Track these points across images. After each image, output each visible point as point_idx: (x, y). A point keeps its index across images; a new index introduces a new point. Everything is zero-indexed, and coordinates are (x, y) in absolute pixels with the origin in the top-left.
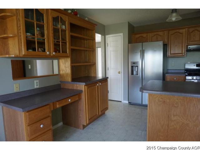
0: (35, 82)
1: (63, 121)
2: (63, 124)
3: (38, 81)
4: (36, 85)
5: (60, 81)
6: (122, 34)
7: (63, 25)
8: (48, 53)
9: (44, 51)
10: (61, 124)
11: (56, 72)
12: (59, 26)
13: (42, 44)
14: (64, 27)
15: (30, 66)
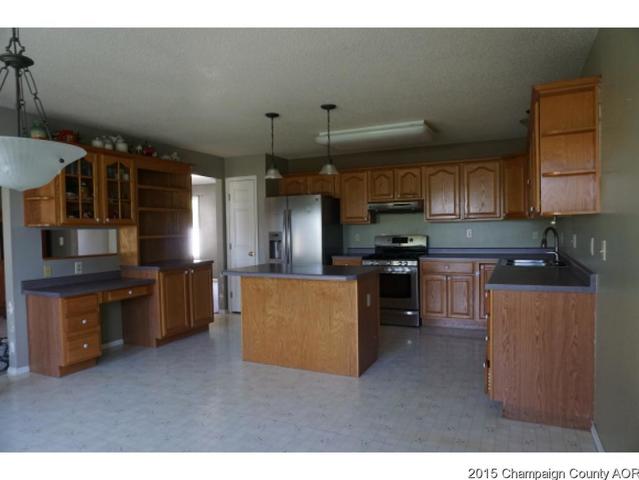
0: (76, 264)
1: (124, 338)
2: (125, 343)
3: (80, 263)
4: (77, 269)
5: (121, 266)
6: (254, 177)
7: (125, 172)
8: (98, 220)
9: (92, 216)
10: (119, 342)
11: (113, 249)
12: (118, 177)
13: (88, 208)
14: (126, 177)
15: (61, 239)
